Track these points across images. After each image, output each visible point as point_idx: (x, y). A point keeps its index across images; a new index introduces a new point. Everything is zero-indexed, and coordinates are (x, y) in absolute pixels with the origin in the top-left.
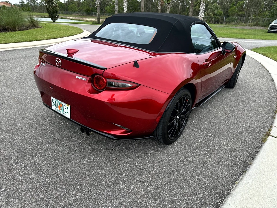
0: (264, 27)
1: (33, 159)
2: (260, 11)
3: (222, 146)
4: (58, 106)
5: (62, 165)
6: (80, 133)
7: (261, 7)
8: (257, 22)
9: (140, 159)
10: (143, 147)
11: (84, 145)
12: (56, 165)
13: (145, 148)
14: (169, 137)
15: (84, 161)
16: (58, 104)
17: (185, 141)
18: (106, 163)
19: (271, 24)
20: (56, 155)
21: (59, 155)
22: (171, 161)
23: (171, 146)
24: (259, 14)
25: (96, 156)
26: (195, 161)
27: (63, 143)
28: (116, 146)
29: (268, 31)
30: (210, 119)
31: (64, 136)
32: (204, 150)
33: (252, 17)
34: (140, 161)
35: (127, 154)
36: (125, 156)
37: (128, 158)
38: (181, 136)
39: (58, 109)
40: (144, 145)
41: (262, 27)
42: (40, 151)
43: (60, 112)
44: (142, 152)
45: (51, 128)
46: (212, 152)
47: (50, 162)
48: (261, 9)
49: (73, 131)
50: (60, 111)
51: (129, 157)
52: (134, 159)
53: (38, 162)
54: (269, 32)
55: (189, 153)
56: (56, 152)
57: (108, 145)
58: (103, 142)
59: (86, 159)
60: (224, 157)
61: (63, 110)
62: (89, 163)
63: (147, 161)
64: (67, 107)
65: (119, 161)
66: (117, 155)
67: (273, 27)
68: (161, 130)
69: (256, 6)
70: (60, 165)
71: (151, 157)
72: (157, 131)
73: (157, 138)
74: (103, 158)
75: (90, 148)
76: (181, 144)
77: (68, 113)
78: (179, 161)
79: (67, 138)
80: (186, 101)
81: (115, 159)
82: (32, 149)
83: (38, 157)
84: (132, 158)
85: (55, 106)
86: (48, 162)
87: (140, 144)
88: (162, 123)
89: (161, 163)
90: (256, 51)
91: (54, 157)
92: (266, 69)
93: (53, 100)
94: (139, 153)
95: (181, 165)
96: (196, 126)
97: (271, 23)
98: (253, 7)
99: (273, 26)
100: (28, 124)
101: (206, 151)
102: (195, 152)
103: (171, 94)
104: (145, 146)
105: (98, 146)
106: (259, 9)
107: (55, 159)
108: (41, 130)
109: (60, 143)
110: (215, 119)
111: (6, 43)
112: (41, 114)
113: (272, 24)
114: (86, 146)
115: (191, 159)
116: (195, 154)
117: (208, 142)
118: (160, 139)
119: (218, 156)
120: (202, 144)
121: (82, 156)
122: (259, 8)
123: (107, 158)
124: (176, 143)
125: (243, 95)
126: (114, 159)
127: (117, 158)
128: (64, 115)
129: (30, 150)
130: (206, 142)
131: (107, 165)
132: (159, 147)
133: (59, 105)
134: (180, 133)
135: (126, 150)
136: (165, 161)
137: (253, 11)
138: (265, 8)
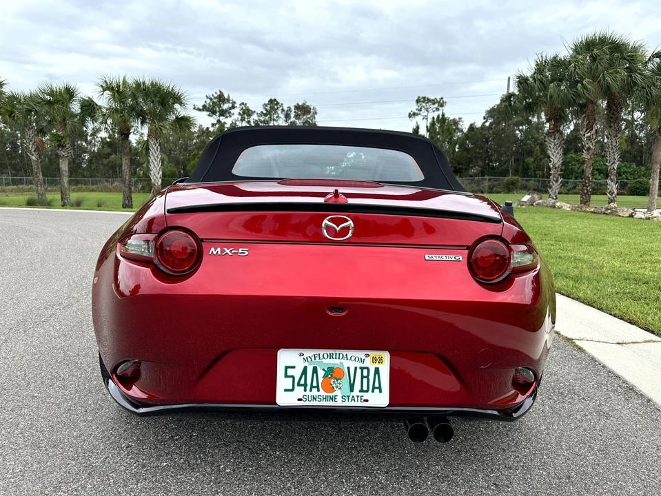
39: (322, 393)
61: (352, 385)
64: (377, 368)
77: (380, 388)
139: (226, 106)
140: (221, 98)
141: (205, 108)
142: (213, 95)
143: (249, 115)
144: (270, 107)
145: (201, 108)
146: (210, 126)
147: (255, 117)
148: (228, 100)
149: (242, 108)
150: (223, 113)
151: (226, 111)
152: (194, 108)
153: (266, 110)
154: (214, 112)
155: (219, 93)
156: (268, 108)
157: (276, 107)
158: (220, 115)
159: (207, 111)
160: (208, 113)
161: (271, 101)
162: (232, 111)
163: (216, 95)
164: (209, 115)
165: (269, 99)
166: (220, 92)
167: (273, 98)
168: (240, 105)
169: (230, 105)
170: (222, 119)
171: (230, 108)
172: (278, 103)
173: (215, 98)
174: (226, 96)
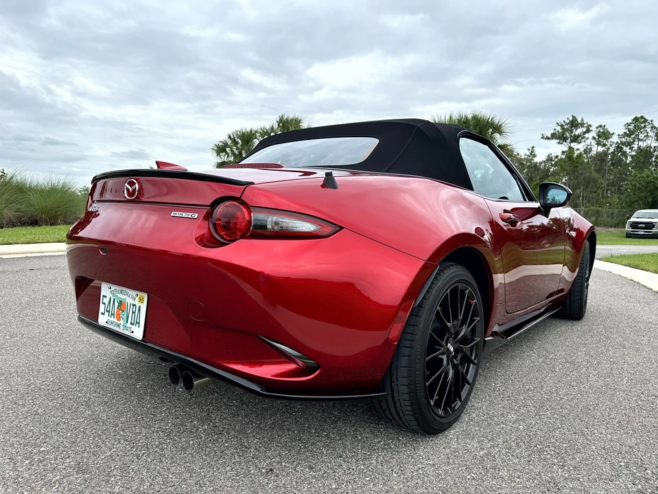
0: (615, 227)
1: (15, 469)
2: (599, 195)
3: (590, 441)
4: (116, 309)
5: (98, 485)
6: (168, 409)
7: (598, 188)
8: (597, 218)
9: (344, 473)
10: (352, 443)
11: (176, 435)
12: (81, 485)
13: (358, 446)
14: (430, 404)
15: (171, 476)
16: (116, 304)
17: (477, 428)
18: (238, 483)
19: (629, 220)
20: (88, 459)
21: (97, 458)
22: (442, 479)
23: (440, 441)
24: (597, 201)
25: (209, 463)
26: (519, 478)
27: (115, 431)
28: (271, 440)
29: (627, 234)
30: (537, 379)
31: (121, 414)
32: (541, 451)
33: (583, 208)
34: (346, 478)
35: (304, 460)
36: (299, 463)
37: (307, 470)
38: (465, 417)
39: (115, 320)
40: (356, 437)
41: (611, 227)
42: (42, 449)
43: (117, 329)
44: (349, 455)
45: (90, 395)
46: (564, 455)
47: (64, 477)
48: (600, 191)
49: (150, 403)
50: (119, 326)
51: (311, 468)
52: (325, 472)
53: (26, 475)
54: (629, 236)
55: (494, 457)
56: (88, 452)
57: (247, 437)
58: (234, 429)
59: (176, 470)
60: (606, 468)
61: (128, 317)
62: (185, 480)
63: (368, 479)
64: (140, 307)
65: (277, 476)
66: (274, 462)
67: (635, 225)
68: (406, 375)
69: (587, 187)
70: (94, 485)
71: (379, 467)
72: (394, 377)
73: (395, 404)
74: (228, 469)
75: (191, 442)
76: (467, 434)
77: (139, 323)
78: (469, 477)
79: (130, 418)
80: (469, 305)
81: (267, 472)
82: (20, 444)
83: (30, 463)
84: (320, 470)
85: (107, 314)
86: (58, 478)
87: (342, 436)
88: (406, 351)
89: (412, 483)
90: (612, 260)
91: (79, 464)
92: (651, 289)
93: (104, 296)
94: (341, 457)
95: (476, 488)
96: (503, 394)
97: (629, 218)
98: (582, 189)
99: (634, 223)
100: (29, 386)
101: (545, 453)
102: (512, 456)
103: (428, 260)
104: (360, 440)
105: (218, 439)
106: (595, 192)
107: (80, 469)
108: (60, 400)
109: (105, 430)
110: (551, 379)
111: (27, 243)
112: (71, 365)
113: (632, 220)
114: (180, 439)
115: (504, 473)
116: (516, 461)
117: (545, 430)
118: (404, 408)
119: (588, 465)
120: (529, 436)
121: (167, 463)
122: (595, 189)
123: (242, 469)
124: (452, 433)
125: (611, 333)
126: (263, 471)
127: (271, 470)
128: (127, 333)
129: (12, 445)
130: (541, 430)
131: (239, 486)
132: (403, 443)
133: (118, 308)
134: (460, 403)
135: (300, 450)
136: (424, 478)
137: (583, 197)
138: (607, 190)
139: (579, 131)
140: (574, 124)
141: (553, 136)
142: (564, 122)
143: (607, 138)
144: (635, 127)
145: (550, 136)
146: (559, 154)
147: (615, 139)
148: (582, 125)
149: (599, 131)
150: (576, 139)
151: (579, 136)
152: (543, 138)
153: (629, 130)
154: (565, 139)
155: (571, 118)
156: (632, 127)
157: (642, 125)
158: (572, 141)
159: (557, 138)
160: (558, 141)
161: (636, 119)
162: (587, 135)
163: (568, 121)
164: (559, 143)
165: (633, 117)
166: (573, 117)
167: (639, 116)
168: (597, 128)
169: (584, 129)
170: (575, 145)
171: (585, 133)
172: (646, 121)
173: (566, 124)
174: (579, 121)
